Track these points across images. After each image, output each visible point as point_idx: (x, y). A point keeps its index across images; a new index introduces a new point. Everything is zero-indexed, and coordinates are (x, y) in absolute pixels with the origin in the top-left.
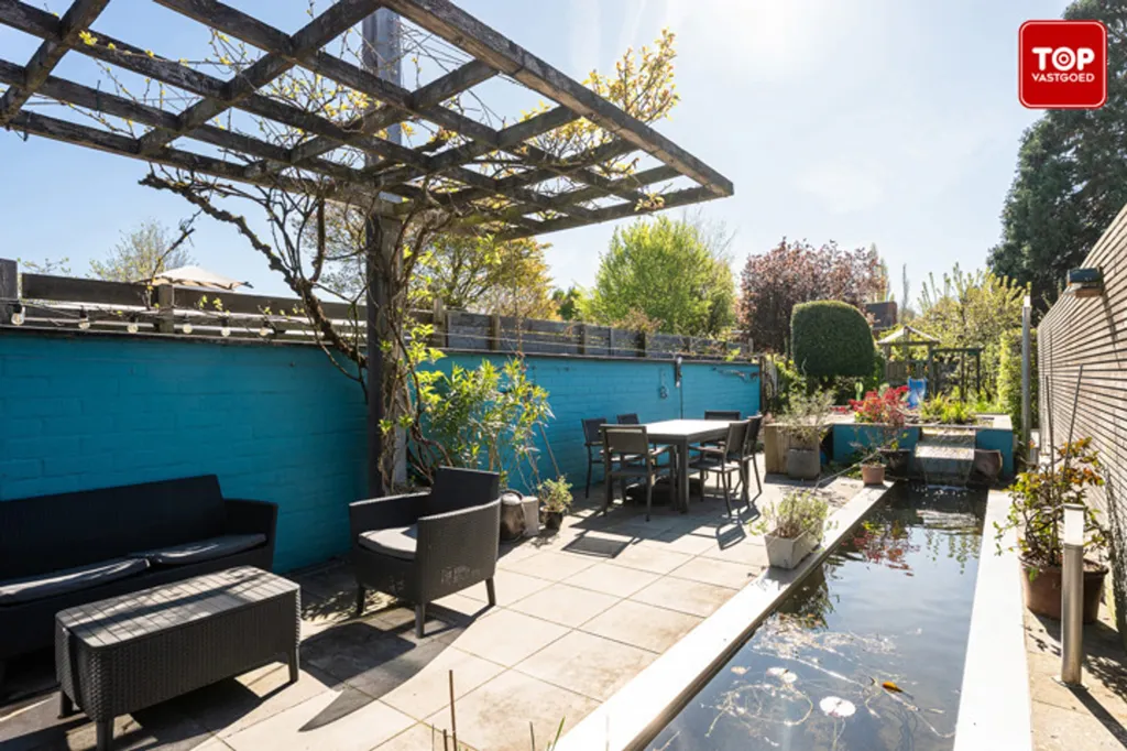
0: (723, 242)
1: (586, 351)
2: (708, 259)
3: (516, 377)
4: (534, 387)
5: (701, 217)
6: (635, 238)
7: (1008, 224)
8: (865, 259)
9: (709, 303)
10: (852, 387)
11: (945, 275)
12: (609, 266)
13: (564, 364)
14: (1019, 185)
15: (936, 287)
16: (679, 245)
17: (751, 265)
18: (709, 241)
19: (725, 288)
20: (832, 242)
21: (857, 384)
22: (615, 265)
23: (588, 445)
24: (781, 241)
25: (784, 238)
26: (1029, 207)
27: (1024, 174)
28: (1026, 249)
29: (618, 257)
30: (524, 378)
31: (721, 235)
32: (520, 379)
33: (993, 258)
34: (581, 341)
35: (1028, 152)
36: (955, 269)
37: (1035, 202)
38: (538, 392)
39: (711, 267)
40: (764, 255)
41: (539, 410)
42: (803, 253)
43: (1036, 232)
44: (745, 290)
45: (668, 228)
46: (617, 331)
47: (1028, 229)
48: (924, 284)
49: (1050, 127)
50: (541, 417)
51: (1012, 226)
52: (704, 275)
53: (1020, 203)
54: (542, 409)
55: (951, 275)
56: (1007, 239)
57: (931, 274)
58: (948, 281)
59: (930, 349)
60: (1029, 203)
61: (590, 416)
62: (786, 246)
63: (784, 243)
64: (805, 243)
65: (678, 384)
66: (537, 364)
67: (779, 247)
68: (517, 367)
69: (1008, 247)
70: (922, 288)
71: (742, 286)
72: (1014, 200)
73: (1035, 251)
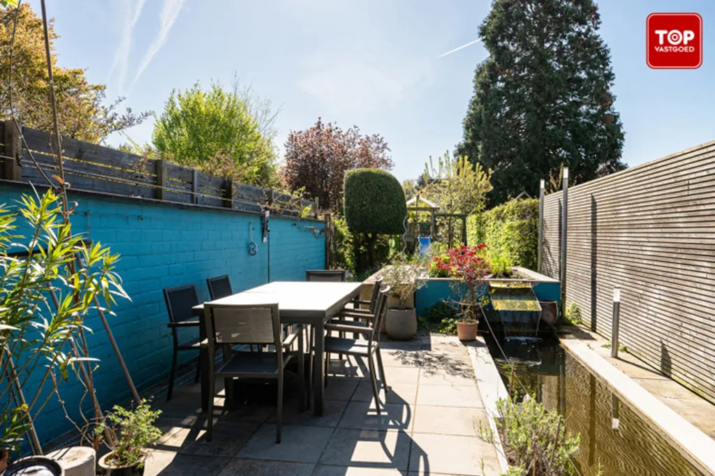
0: (268, 118)
1: (164, 195)
2: (257, 130)
3: (49, 227)
4: (88, 244)
5: (249, 94)
6: (191, 103)
7: (467, 128)
8: (378, 143)
9: (256, 169)
10: (386, 242)
11: (440, 159)
12: (165, 126)
13: (135, 211)
14: (475, 101)
15: (434, 168)
16: (231, 115)
17: (292, 138)
18: (257, 115)
19: (269, 157)
20: (355, 127)
21: (390, 241)
22: (171, 126)
23: (174, 327)
24: (317, 121)
25: (320, 118)
26: (483, 117)
27: (479, 95)
28: (480, 147)
29: (173, 119)
30: (67, 229)
31: (267, 112)
32: (59, 232)
33: (457, 152)
34: (157, 181)
35: (481, 79)
36: (445, 155)
37: (486, 115)
38: (96, 254)
39: (259, 137)
40: (304, 131)
41: (99, 286)
42: (334, 133)
43: (486, 136)
44: (288, 159)
45: (222, 99)
46: (201, 174)
47: (481, 133)
48: (426, 164)
49: (494, 64)
50: (101, 298)
51: (470, 130)
52: (251, 144)
53: (476, 113)
54: (105, 283)
55: (443, 159)
56: (467, 139)
57: (430, 157)
58: (441, 164)
59: (433, 213)
60: (482, 115)
61: (174, 283)
62: (321, 125)
63: (319, 122)
64: (336, 126)
65: (265, 239)
66: (92, 207)
67: (316, 126)
68: (52, 206)
69: (466, 144)
70: (425, 168)
71: (286, 156)
72: (472, 112)
73: (485, 148)
